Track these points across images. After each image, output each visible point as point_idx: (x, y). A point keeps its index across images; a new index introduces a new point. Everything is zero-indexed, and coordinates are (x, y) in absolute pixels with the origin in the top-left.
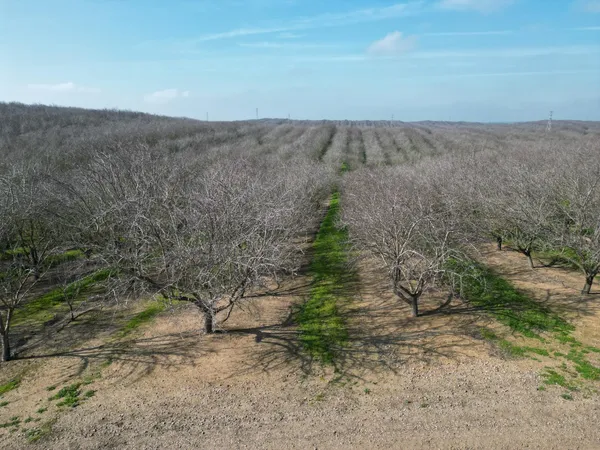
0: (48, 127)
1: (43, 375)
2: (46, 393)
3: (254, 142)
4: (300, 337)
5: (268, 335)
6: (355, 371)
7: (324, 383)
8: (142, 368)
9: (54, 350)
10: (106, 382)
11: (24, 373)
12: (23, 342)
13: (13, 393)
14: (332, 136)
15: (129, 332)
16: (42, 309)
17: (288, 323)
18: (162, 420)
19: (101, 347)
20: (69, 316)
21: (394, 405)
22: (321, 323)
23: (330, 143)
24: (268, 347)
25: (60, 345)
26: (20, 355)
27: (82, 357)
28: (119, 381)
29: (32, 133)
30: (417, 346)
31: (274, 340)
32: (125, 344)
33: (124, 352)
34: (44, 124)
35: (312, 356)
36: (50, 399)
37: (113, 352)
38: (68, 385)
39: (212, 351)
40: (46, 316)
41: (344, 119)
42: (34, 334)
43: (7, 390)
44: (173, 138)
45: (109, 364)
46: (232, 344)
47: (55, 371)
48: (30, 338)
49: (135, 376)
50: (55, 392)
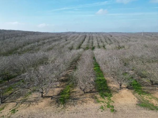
0: (12, 37)
1: (9, 107)
2: (9, 110)
3: (64, 40)
4: (60, 98)
5: (54, 98)
6: (67, 106)
7: (60, 109)
8: (28, 105)
9: (11, 101)
10: (21, 108)
11: (5, 106)
12: (5, 99)
13: (3, 110)
14: (85, 38)
15: (26, 97)
16: (9, 90)
17: (59, 95)
18: (30, 116)
19: (21, 100)
20: (14, 92)
21: (71, 113)
22: (65, 95)
23: (84, 40)
24: (53, 101)
25: (12, 99)
26: (4, 102)
27: (17, 102)
28: (23, 108)
29: (8, 39)
30: (81, 100)
31: (54, 99)
32: (25, 100)
33: (25, 101)
34: (11, 36)
35: (60, 103)
36: (10, 112)
37: (23, 101)
38: (13, 109)
39: (42, 101)
40: (10, 92)
41: (90, 32)
42: (7, 97)
43: (2, 110)
44: (43, 40)
45: (21, 104)
46: (46, 100)
47: (11, 105)
48: (6, 98)
49: (26, 107)
50: (11, 110)
